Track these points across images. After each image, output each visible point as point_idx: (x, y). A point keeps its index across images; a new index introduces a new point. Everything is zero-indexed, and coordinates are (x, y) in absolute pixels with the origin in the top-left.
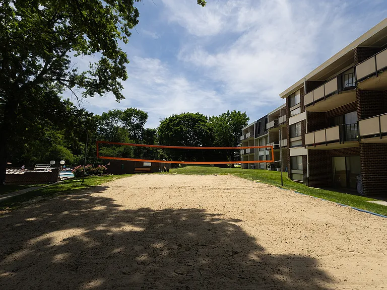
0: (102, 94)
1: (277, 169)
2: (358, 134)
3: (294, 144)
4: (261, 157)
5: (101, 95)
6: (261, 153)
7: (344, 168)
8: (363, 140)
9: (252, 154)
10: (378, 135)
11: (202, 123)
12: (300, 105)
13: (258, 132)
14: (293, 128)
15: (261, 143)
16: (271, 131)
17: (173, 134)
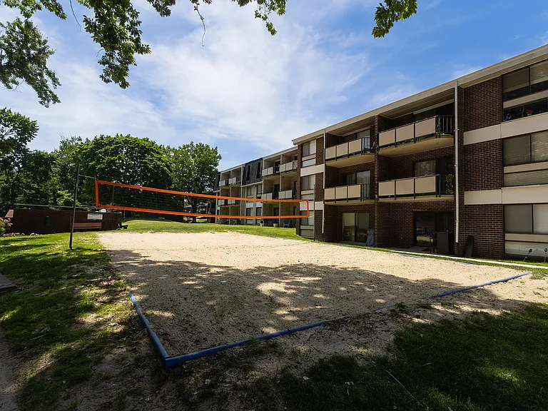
0: (10, 84)
1: (274, 225)
2: (377, 194)
3: (304, 198)
4: (249, 210)
5: (10, 88)
6: (249, 205)
7: (352, 223)
8: (381, 200)
9: (237, 205)
10: (392, 196)
11: (156, 155)
12: (315, 156)
13: (247, 179)
14: (305, 181)
15: (249, 192)
16: (266, 178)
17: (105, 168)
